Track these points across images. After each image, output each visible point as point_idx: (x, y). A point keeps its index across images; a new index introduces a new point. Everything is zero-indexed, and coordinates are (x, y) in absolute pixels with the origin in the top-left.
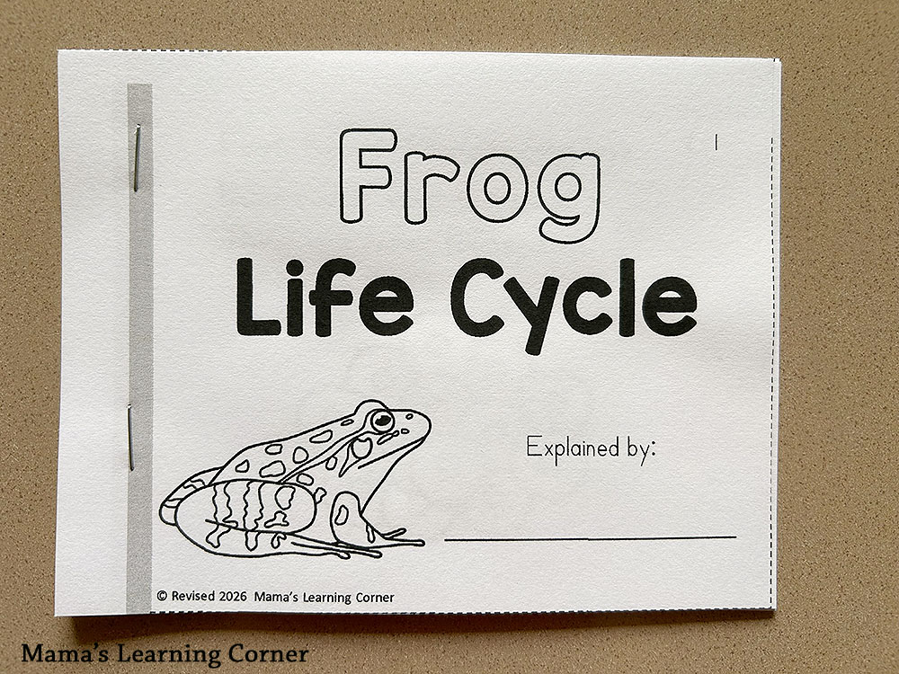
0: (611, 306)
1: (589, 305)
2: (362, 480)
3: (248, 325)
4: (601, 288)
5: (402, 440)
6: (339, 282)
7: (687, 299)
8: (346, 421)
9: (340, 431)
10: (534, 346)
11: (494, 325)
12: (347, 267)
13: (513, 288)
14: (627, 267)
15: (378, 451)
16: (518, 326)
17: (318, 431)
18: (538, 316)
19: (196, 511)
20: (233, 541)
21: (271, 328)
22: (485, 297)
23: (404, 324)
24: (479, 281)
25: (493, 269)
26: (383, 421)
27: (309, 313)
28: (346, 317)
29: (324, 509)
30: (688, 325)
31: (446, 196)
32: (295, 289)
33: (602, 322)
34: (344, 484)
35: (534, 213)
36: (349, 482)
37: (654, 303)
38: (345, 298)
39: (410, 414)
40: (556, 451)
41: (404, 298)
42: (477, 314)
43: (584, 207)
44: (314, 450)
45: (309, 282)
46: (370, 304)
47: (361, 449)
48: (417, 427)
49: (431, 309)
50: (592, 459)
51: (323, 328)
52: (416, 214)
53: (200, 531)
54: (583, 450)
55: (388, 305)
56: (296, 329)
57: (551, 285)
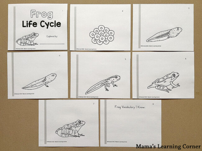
0: (54, 24)
2: (33, 39)
3: (23, 26)
4: (53, 23)
7: (60, 24)
8: (32, 34)
10: (47, 28)
11: (44, 26)
12: (32, 21)
13: (46, 23)
14: (55, 21)
15: (34, 37)
16: (46, 26)
17: (29, 35)
18: (48, 25)
19: (19, 42)
20: (22, 44)
21: (25, 27)
23: (36, 26)
24: (43, 22)
25: (44, 21)
26: (35, 34)
27: (28, 25)
28: (31, 26)
29: (30, 41)
30: (60, 26)
31: (40, 15)
32: (27, 23)
33: (53, 26)
34: (31, 39)
35: (47, 17)
37: (57, 24)
38: (31, 24)
40: (49, 37)
41: (36, 24)
42: (43, 25)
43: (51, 16)
44: (29, 37)
46: (33, 24)
47: (33, 37)
48: (37, 35)
49: (39, 25)
50: (52, 37)
52: (37, 17)
53: (19, 43)
54: (51, 37)
56: (27, 27)
57: (49, 23)
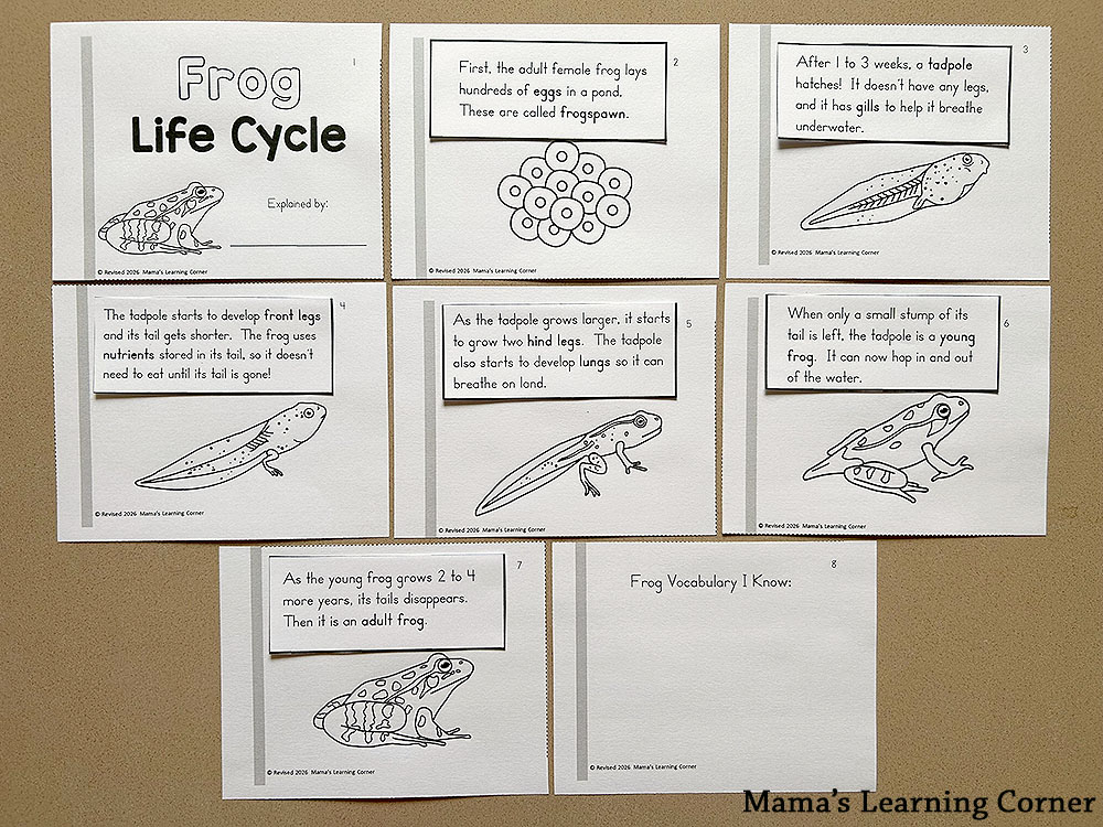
0: (307, 138)
1: (296, 138)
2: (191, 219)
3: (138, 148)
4: (302, 130)
5: (210, 201)
6: (179, 127)
7: (342, 135)
8: (184, 192)
9: (181, 197)
10: (271, 157)
11: (252, 147)
12: (183, 121)
13: (261, 130)
14: (314, 120)
15: (199, 205)
16: (263, 148)
18: (273, 143)
20: (133, 247)
21: (149, 149)
22: (248, 134)
23: (210, 147)
24: (245, 125)
25: (252, 122)
26: (201, 192)
27: (166, 141)
28: (183, 144)
29: (175, 231)
30: (341, 147)
31: (229, 88)
32: (159, 130)
33: (302, 146)
34: (183, 221)
35: (270, 95)
36: (185, 220)
37: (326, 137)
38: (182, 135)
39: (214, 189)
40: (282, 206)
41: (210, 136)
42: (245, 144)
43: (293, 92)
44: (170, 205)
45: (166, 128)
46: (194, 138)
47: (191, 205)
48: (217, 195)
49: (222, 139)
50: (297, 209)
51: (172, 149)
52: (214, 96)
53: (117, 242)
54: (292, 205)
55: (202, 138)
56: (160, 149)
57: (278, 128)
